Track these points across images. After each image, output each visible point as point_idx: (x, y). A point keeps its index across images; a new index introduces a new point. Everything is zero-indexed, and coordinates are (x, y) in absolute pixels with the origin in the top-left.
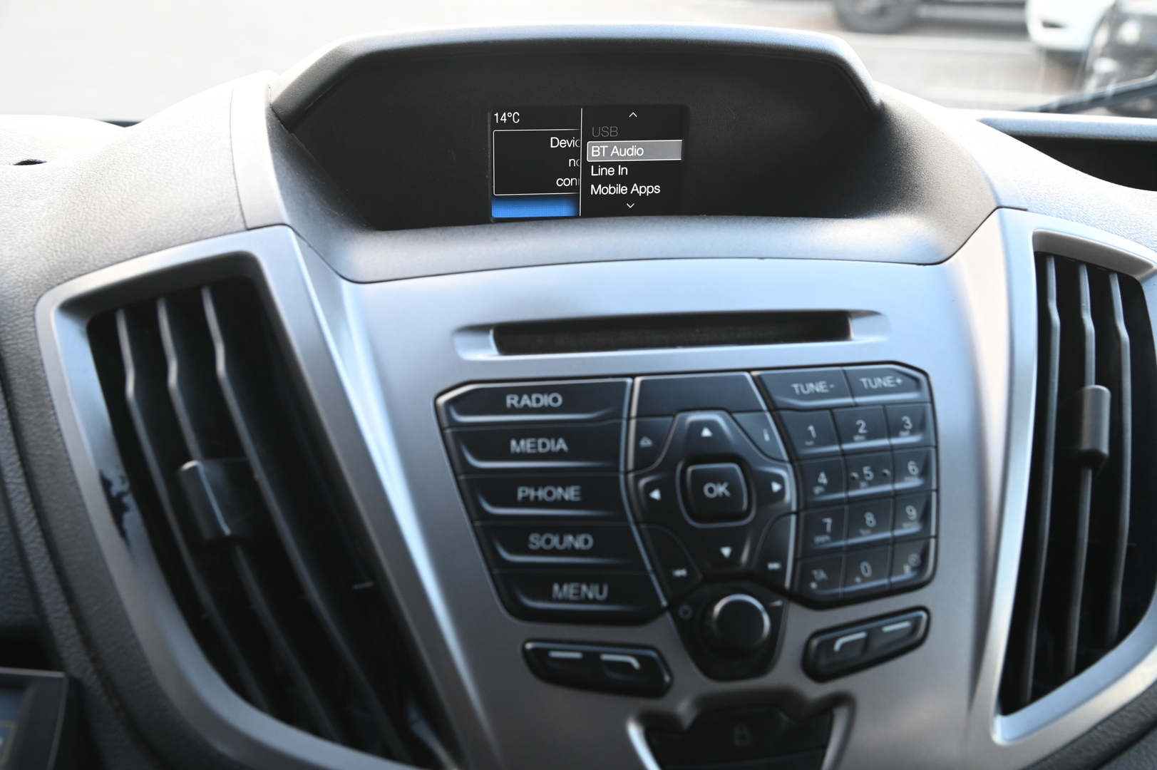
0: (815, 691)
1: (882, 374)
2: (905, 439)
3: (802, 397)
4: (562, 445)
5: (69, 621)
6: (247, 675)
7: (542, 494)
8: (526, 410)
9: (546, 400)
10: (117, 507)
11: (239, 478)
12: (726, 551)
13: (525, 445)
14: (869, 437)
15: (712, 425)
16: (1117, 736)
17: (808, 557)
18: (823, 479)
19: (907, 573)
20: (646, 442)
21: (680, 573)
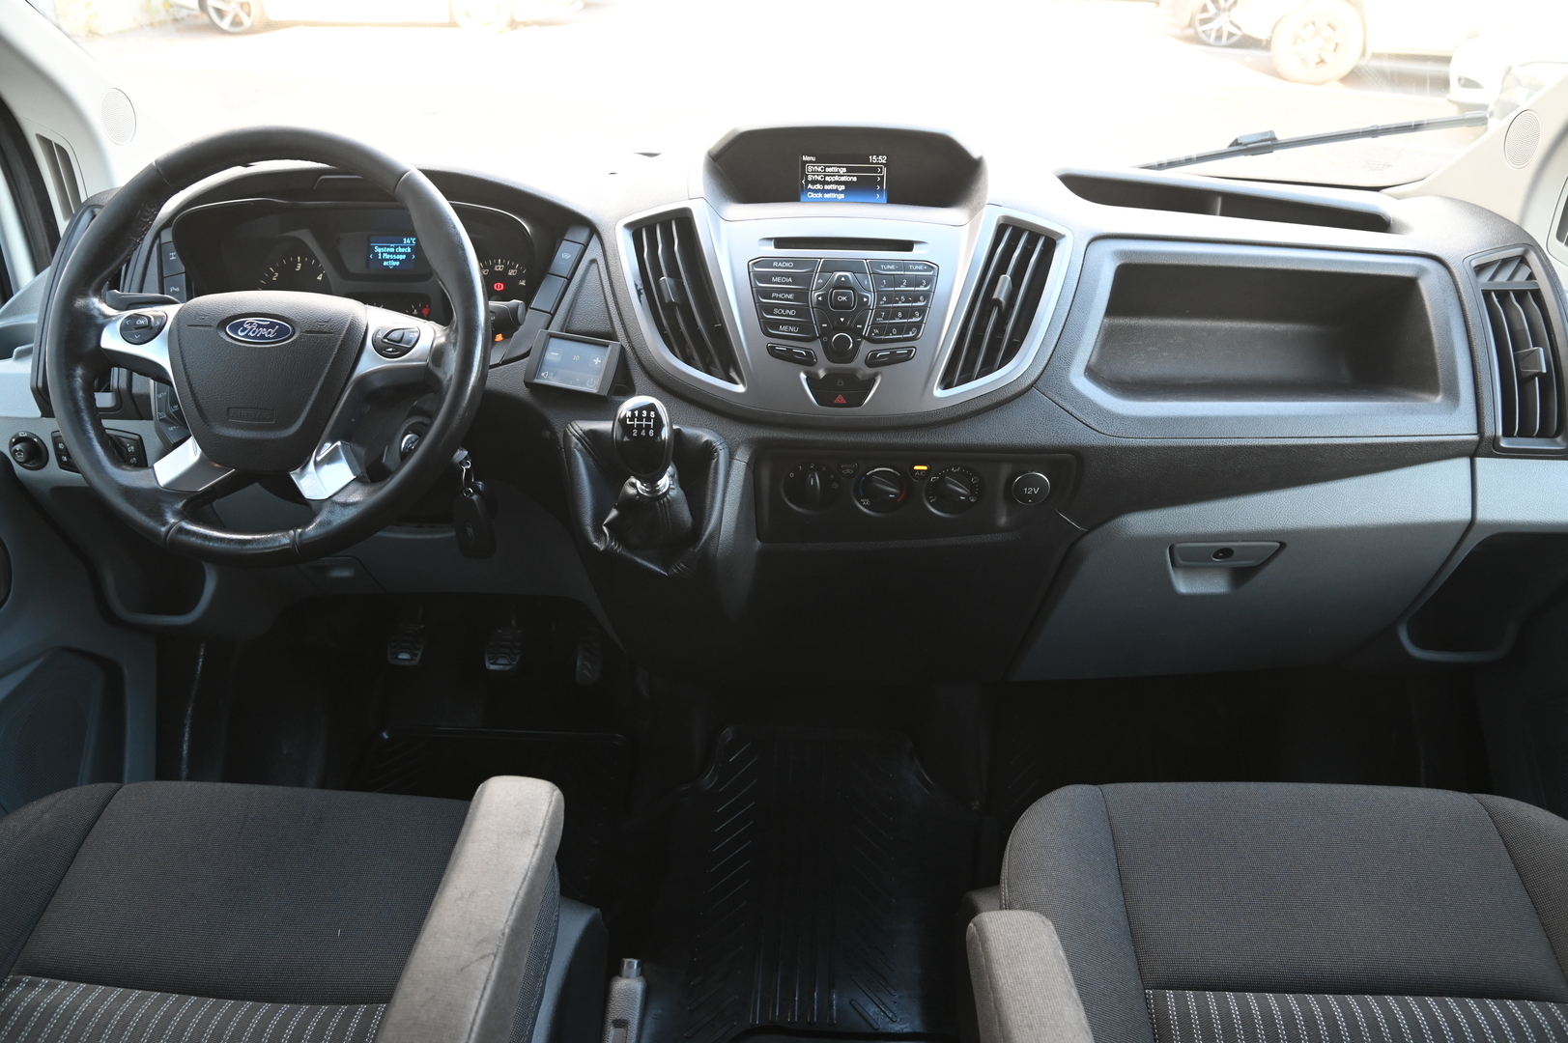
0: (870, 371)
1: (919, 265)
2: (922, 288)
3: (884, 270)
4: (790, 280)
5: (622, 330)
6: (676, 350)
7: (780, 296)
8: (780, 267)
9: (787, 265)
10: (639, 293)
11: (679, 286)
12: (842, 319)
13: (778, 279)
14: (906, 286)
15: (846, 277)
16: (986, 403)
17: (874, 325)
18: (884, 299)
19: (911, 335)
20: (820, 281)
21: (825, 325)
